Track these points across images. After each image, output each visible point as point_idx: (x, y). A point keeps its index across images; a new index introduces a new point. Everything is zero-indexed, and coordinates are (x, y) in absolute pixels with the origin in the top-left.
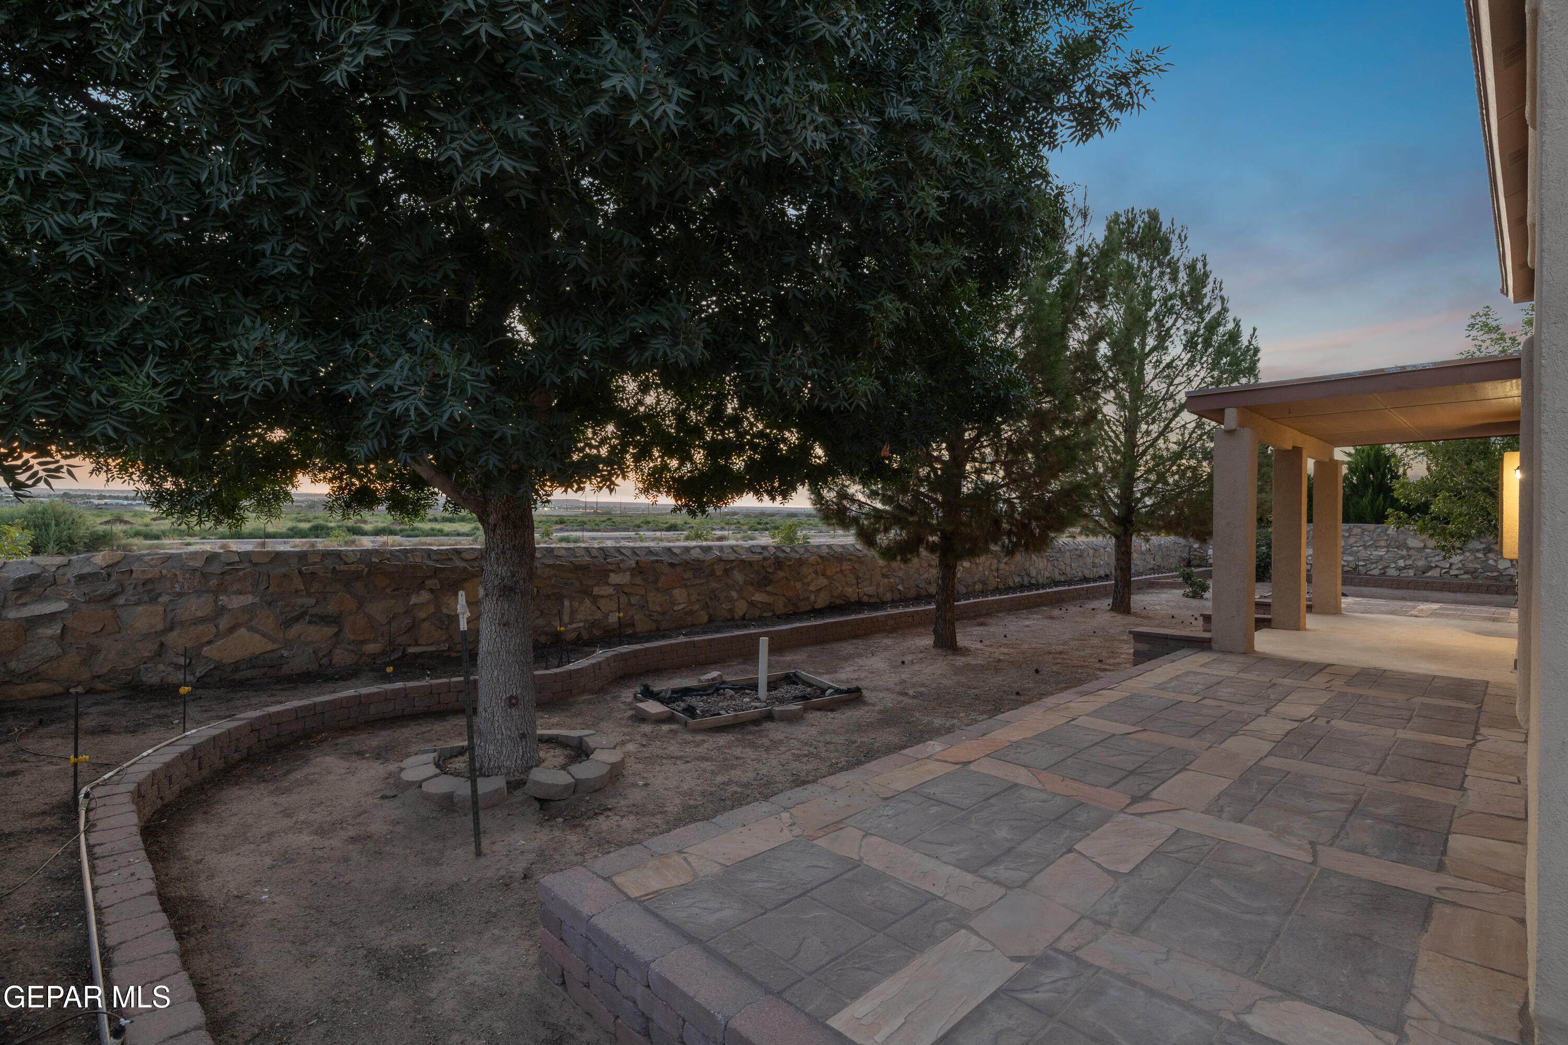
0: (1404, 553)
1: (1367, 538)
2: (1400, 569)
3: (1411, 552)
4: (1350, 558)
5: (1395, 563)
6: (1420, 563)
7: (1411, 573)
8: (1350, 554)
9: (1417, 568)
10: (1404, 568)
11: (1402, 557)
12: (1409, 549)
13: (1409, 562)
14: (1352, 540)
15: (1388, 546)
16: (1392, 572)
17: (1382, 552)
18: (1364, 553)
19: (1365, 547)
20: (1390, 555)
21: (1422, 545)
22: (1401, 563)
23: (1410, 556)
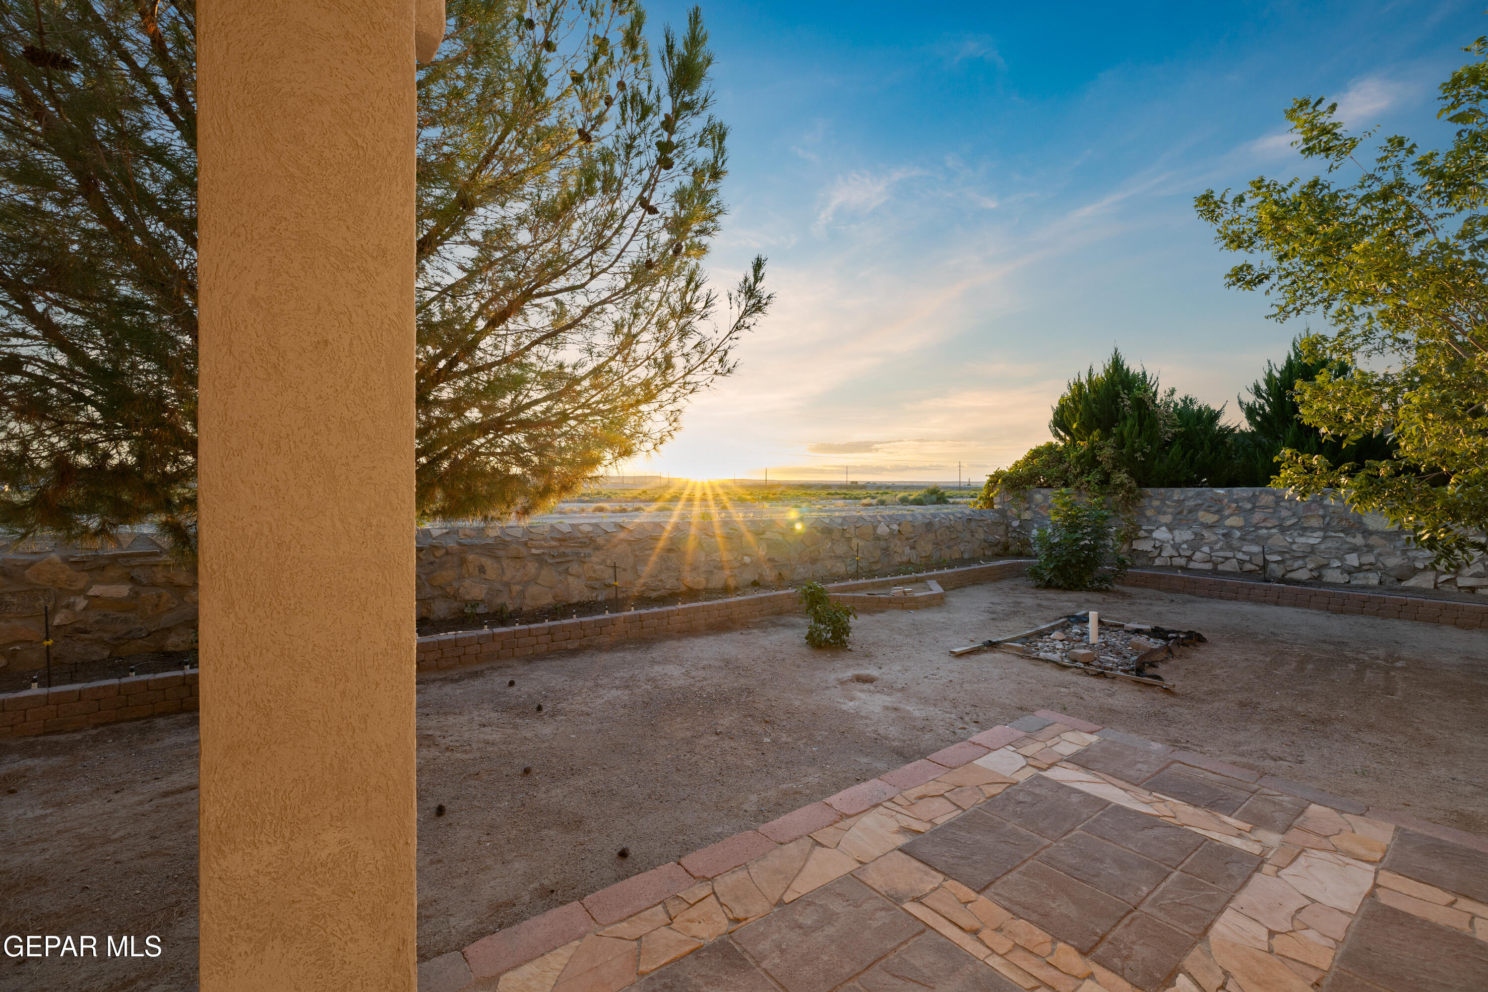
0: (1359, 540)
1: (1284, 513)
2: (1350, 571)
3: (1373, 540)
4: (1255, 549)
5: (1341, 559)
6: (1393, 561)
7: (1373, 579)
8: (1255, 542)
9: (1385, 571)
10: (1359, 569)
11: (1354, 549)
12: (1367, 533)
13: (1369, 558)
14: (1257, 517)
15: (1325, 528)
16: (1333, 576)
17: (1313, 539)
18: (1279, 540)
19: (1283, 529)
20: (1329, 544)
21: (1396, 527)
22: (1353, 560)
23: (1370, 548)
